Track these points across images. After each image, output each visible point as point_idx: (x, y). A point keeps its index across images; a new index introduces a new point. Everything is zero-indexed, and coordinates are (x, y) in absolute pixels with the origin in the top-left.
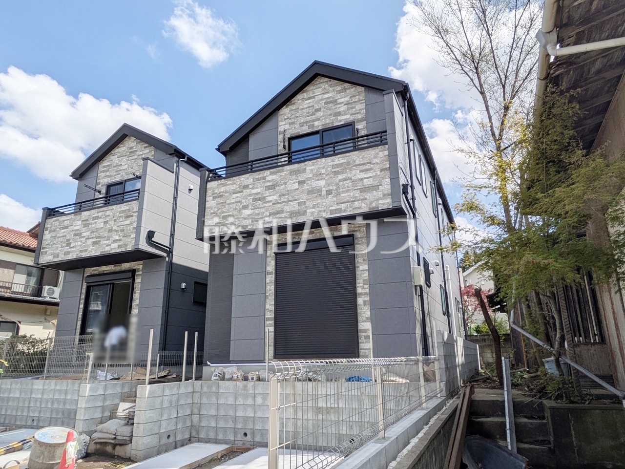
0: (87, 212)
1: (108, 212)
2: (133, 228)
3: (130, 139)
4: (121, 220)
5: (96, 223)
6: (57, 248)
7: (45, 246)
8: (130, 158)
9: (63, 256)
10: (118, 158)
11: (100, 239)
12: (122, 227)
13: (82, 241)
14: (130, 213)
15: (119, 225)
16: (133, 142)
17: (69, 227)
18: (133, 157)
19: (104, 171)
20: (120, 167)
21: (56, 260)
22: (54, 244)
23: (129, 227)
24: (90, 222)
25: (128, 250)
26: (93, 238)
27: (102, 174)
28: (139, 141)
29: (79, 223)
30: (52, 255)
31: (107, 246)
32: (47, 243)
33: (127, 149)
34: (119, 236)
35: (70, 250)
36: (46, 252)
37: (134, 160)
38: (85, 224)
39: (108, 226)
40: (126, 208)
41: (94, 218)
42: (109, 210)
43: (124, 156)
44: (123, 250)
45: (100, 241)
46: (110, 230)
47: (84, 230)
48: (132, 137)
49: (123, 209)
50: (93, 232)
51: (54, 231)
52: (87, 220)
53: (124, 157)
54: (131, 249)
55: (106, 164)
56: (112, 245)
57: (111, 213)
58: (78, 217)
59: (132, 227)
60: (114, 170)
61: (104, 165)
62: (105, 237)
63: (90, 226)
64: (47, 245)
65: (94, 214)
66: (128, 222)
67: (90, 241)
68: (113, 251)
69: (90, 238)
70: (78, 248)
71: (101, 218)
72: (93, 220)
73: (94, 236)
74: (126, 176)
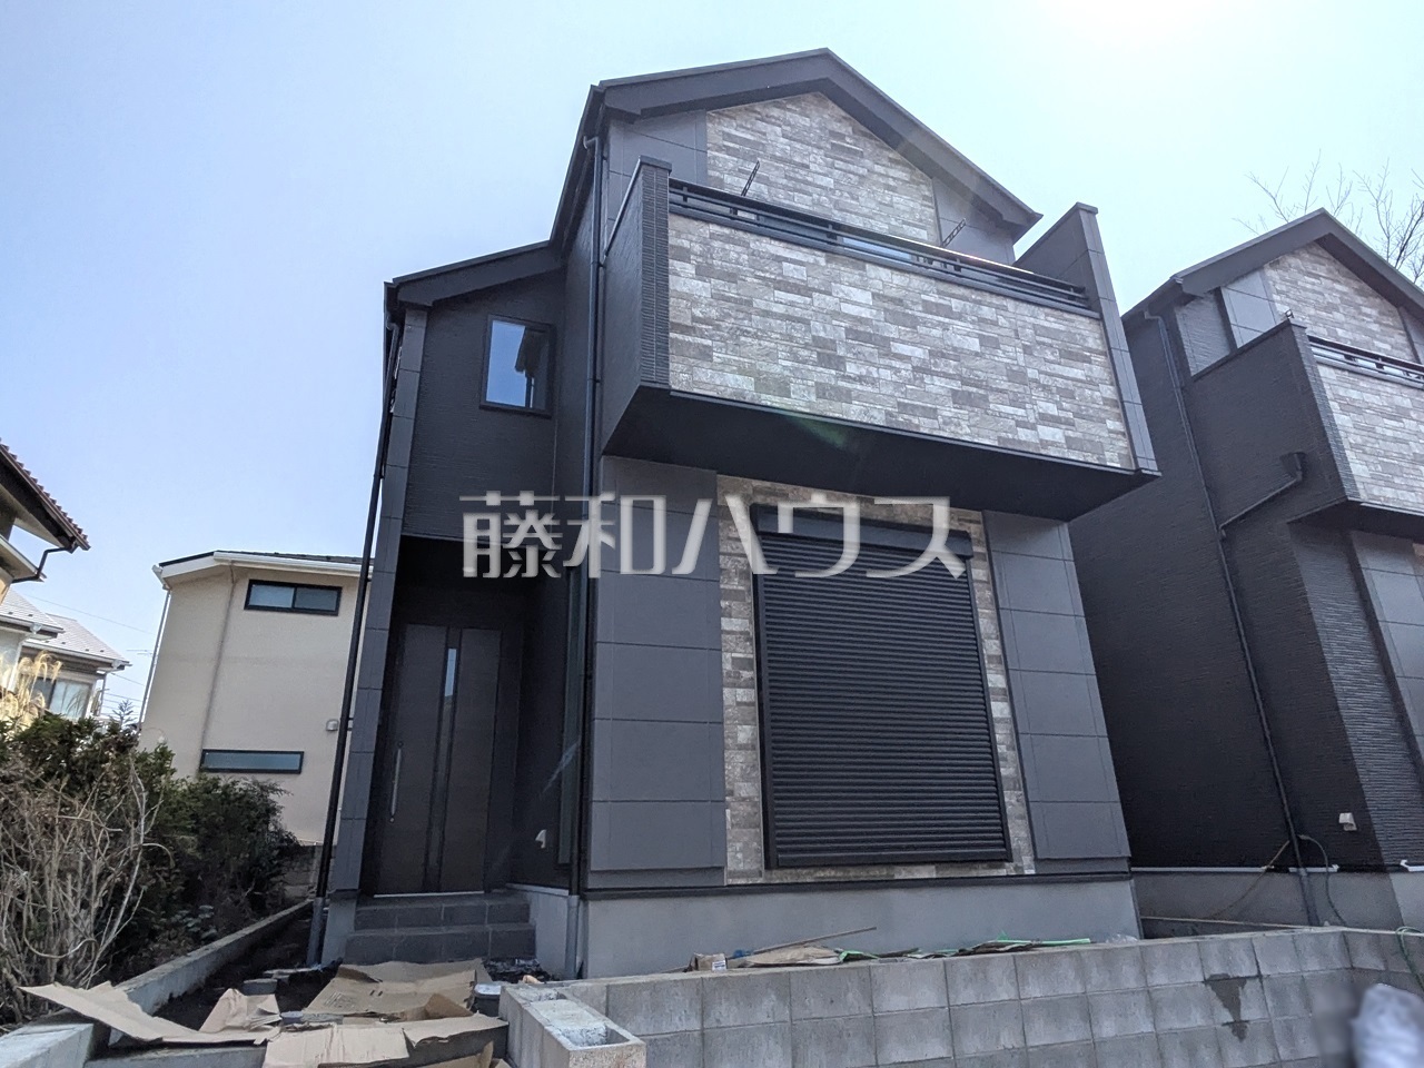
0: (889, 271)
1: (985, 308)
2: (1104, 399)
3: (827, 107)
4: (1052, 358)
5: (945, 327)
6: (771, 356)
7: (689, 323)
8: (839, 164)
9: (813, 398)
10: (784, 136)
11: (982, 392)
12: (1060, 380)
13: (897, 371)
14: (1075, 348)
15: (1043, 368)
16: (840, 121)
17: (816, 295)
18: (852, 167)
19: (728, 150)
20: (803, 173)
21: (771, 400)
22: (746, 333)
23: (1088, 392)
24: (918, 314)
25: (1108, 464)
26: (946, 376)
27: (727, 157)
28: (863, 129)
29: (866, 297)
30: (742, 372)
31: (1019, 424)
32: (697, 312)
33: (821, 129)
34: (1060, 408)
35: (841, 383)
36: (705, 353)
37: (857, 178)
38: (896, 313)
39: (1001, 357)
40: (1056, 326)
41: (929, 307)
42: (989, 305)
43: (809, 144)
44: (1092, 459)
45: (985, 399)
46: (1016, 376)
47: (892, 331)
48: (831, 104)
49: (1046, 324)
50: (943, 356)
51: (732, 277)
52: (901, 301)
53: (815, 151)
54: (1119, 466)
55: (733, 132)
56: (1040, 427)
57: (1004, 321)
58: (848, 273)
59: (1097, 393)
60: (777, 168)
61: (726, 130)
62: (1002, 391)
63: (922, 330)
64: (695, 319)
65: (925, 293)
66: (1077, 372)
67: (937, 385)
68: (1052, 452)
69: (937, 374)
70: (889, 390)
71: (960, 317)
72: (927, 311)
73: (951, 372)
74: (836, 212)
